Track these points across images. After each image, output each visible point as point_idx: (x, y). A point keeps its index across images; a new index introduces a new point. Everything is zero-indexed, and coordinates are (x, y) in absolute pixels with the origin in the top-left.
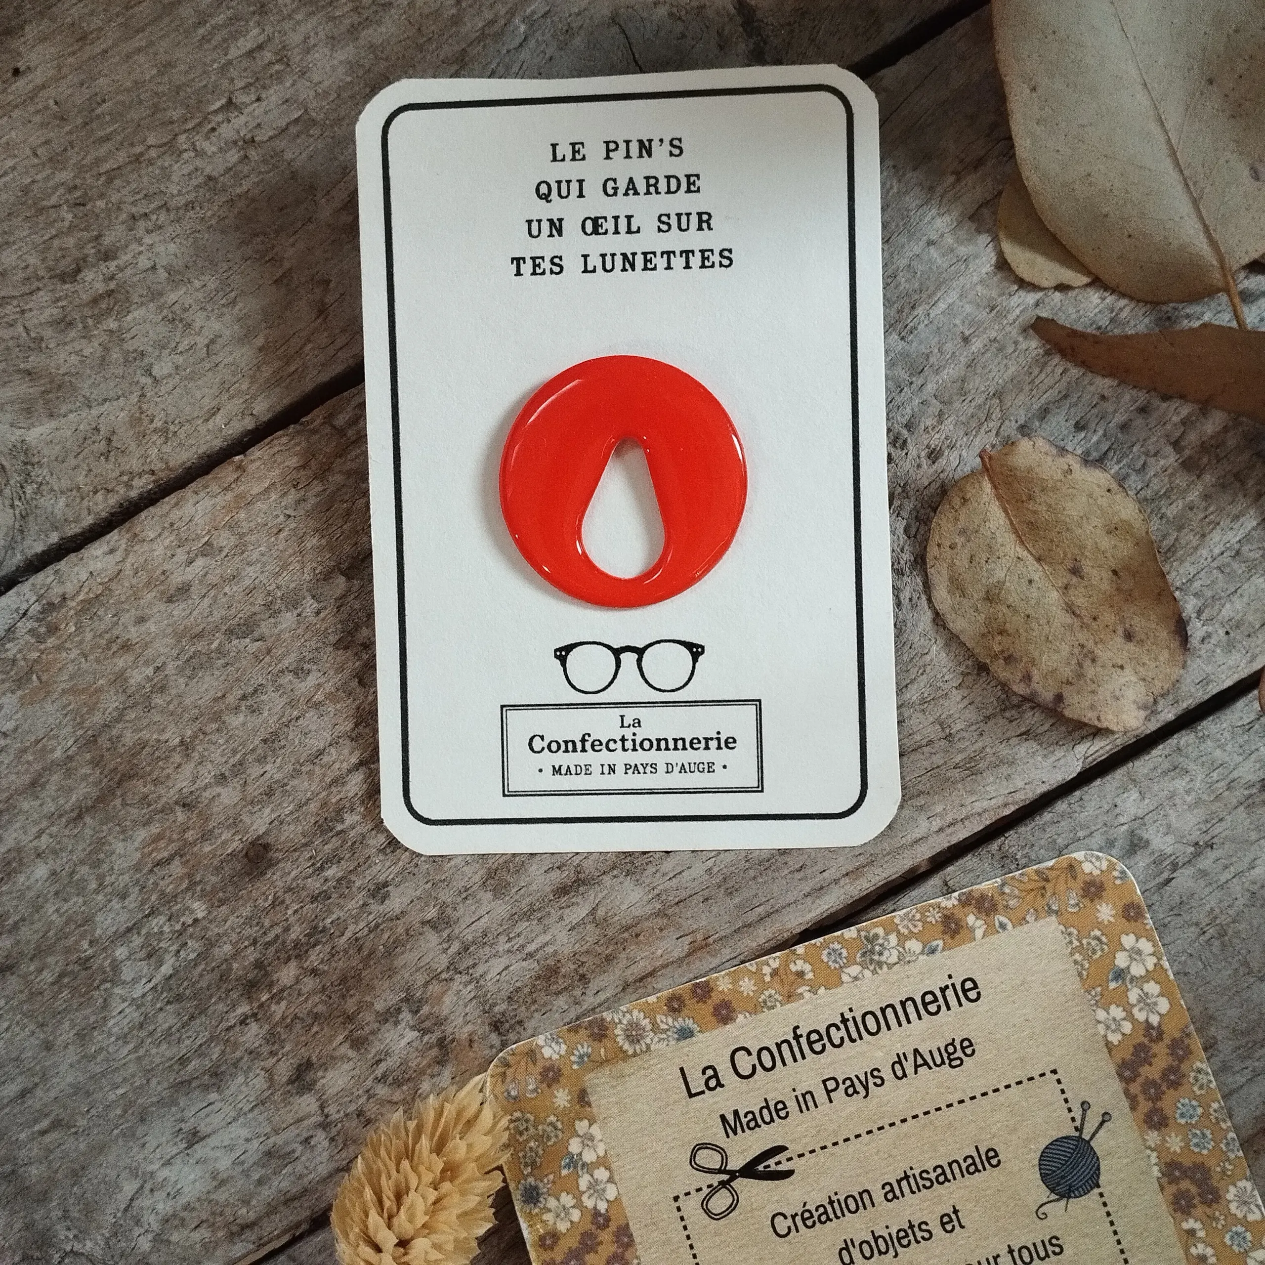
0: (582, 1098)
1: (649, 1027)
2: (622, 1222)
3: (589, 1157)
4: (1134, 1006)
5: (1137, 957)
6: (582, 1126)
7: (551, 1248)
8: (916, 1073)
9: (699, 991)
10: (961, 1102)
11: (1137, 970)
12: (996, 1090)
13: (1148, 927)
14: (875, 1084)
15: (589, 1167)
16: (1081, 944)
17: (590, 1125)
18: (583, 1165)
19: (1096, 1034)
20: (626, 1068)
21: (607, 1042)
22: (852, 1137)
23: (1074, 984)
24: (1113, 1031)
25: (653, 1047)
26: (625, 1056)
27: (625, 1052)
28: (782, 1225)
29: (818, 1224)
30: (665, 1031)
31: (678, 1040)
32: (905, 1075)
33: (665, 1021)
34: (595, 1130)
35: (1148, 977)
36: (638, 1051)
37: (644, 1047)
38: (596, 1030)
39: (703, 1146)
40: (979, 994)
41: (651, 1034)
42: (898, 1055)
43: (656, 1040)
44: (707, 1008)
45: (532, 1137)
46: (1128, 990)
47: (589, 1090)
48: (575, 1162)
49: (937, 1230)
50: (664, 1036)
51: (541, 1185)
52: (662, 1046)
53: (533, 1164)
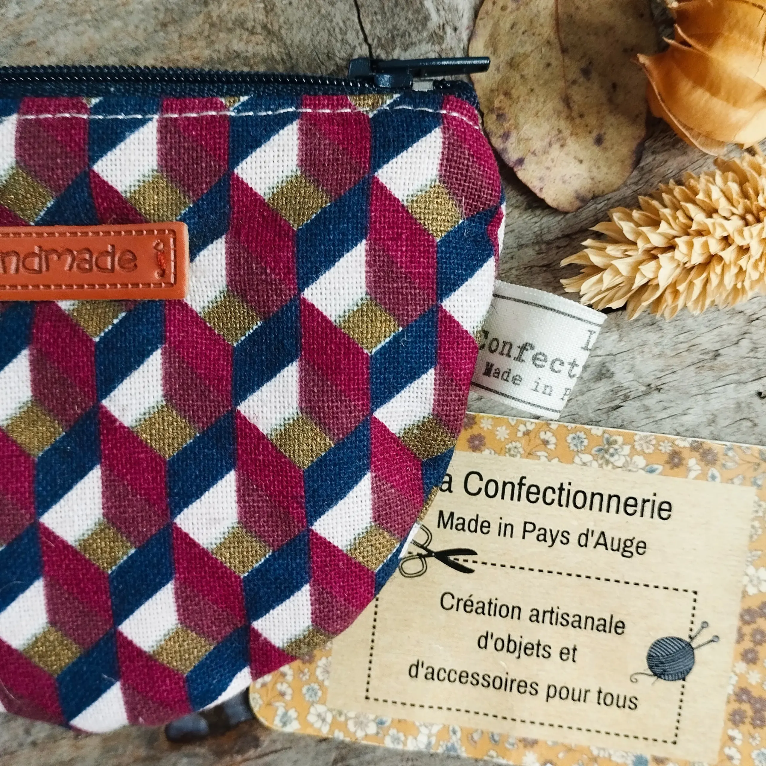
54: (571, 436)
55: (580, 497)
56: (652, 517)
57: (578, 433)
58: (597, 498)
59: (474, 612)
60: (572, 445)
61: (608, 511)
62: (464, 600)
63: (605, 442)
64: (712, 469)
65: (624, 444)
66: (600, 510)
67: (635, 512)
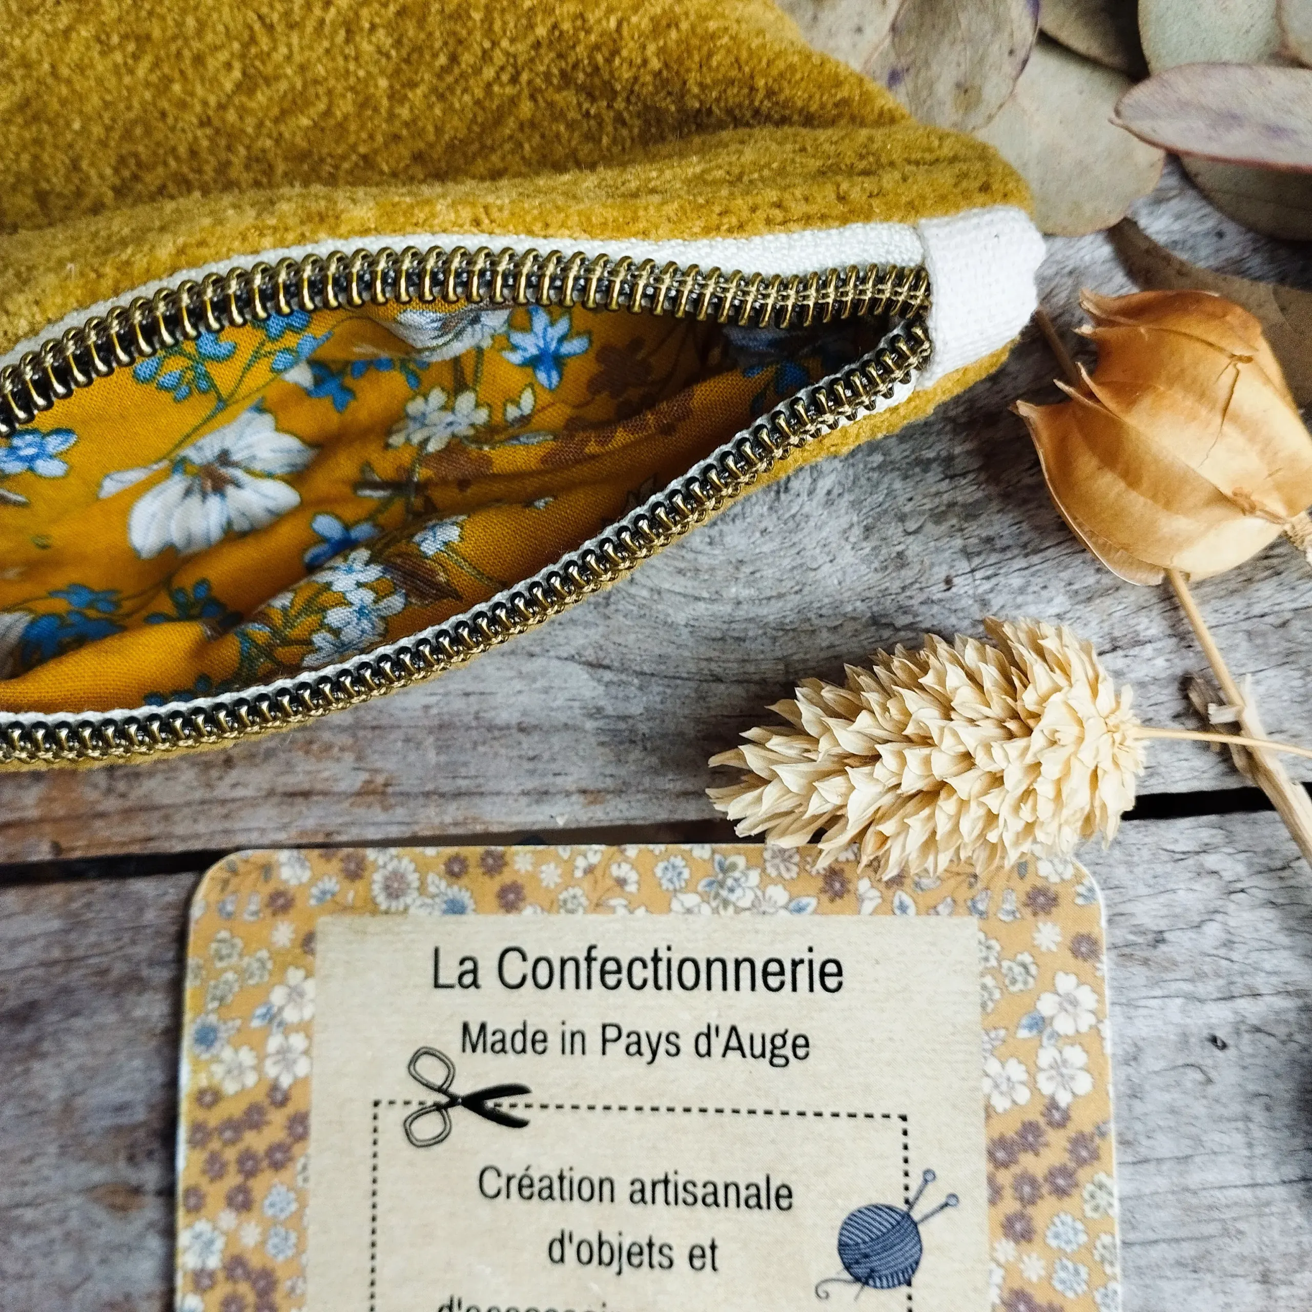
0: (307, 942)
1: (416, 884)
2: (302, 1109)
3: (290, 1015)
4: (1041, 1070)
5: (1069, 1007)
6: (295, 976)
7: (210, 1106)
8: (724, 1055)
9: (490, 861)
10: (768, 1113)
11: (1064, 1025)
12: (818, 1114)
13: (1098, 974)
14: (668, 1052)
15: (286, 1029)
16: (1000, 966)
17: (306, 977)
18: (280, 1024)
19: (976, 1089)
20: (374, 924)
21: (360, 885)
22: (615, 1107)
23: (973, 1014)
24: (1002, 1093)
25: (412, 910)
26: (374, 910)
27: (376, 905)
28: (492, 1183)
29: (536, 1198)
30: (433, 897)
31: (445, 912)
32: (709, 1053)
33: (437, 883)
34: (310, 987)
35: (1076, 1039)
36: (393, 909)
37: (401, 908)
38: (352, 866)
39: (429, 1052)
40: (840, 984)
41: (415, 894)
42: (709, 1027)
43: (418, 902)
44: (493, 885)
45: (231, 968)
46: (1041, 1046)
47: (319, 936)
48: (272, 1018)
49: (681, 1260)
50: (429, 901)
51: (223, 1028)
52: (423, 913)
53: (222, 999)
54: (661, 865)
55: (689, 968)
56: (811, 989)
57: (672, 859)
58: (717, 968)
59: (536, 1197)
60: (665, 882)
61: (737, 988)
62: (519, 1176)
63: (717, 869)
64: (899, 893)
65: (748, 868)
66: (725, 988)
67: (782, 984)
